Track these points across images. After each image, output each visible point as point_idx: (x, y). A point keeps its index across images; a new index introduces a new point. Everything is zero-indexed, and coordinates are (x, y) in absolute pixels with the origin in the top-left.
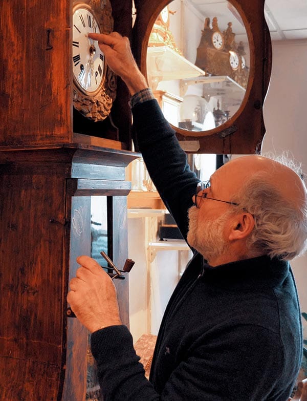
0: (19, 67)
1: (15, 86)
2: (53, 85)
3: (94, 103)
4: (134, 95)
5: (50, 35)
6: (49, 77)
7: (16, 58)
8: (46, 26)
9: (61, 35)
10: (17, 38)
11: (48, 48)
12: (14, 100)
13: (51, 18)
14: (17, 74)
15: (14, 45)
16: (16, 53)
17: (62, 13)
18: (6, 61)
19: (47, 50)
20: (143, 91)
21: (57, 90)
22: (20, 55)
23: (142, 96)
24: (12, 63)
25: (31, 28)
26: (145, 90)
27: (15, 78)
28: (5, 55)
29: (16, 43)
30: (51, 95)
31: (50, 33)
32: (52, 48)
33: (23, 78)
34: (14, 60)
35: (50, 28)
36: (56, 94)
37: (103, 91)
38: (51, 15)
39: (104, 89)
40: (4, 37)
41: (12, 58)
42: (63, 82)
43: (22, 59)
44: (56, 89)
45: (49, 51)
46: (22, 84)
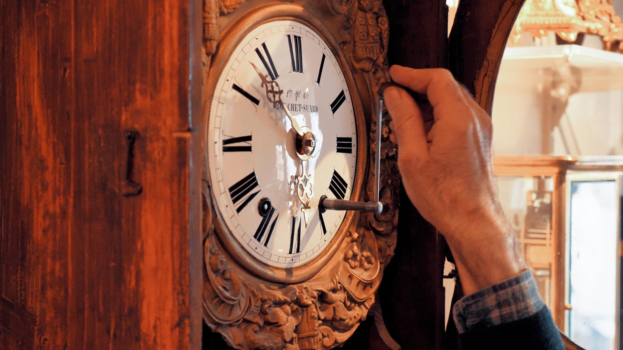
0: (58, 236)
1: (49, 294)
2: (145, 310)
3: (307, 306)
4: (473, 297)
5: (137, 152)
6: (133, 283)
7: (51, 208)
8: (123, 118)
9: (164, 154)
10: (54, 146)
11: (131, 190)
12: (47, 336)
13: (138, 96)
14: (54, 259)
15: (47, 168)
16: (50, 192)
17: (167, 80)
18: (30, 212)
19: (128, 195)
20: (502, 287)
21: (155, 327)
22: (60, 201)
23: (499, 305)
24: (40, 219)
25: (86, 124)
26: (510, 284)
27: (48, 270)
28: (27, 195)
29: (50, 163)
30: (138, 339)
31: (136, 144)
32: (140, 192)
33: (66, 275)
34: (47, 212)
35: (136, 126)
36: (151, 342)
37: (353, 241)
38: (138, 86)
39: (356, 235)
40: (25, 141)
41: (41, 205)
42: (169, 304)
43: (64, 213)
44: (152, 323)
45: (132, 199)
46: (66, 291)
